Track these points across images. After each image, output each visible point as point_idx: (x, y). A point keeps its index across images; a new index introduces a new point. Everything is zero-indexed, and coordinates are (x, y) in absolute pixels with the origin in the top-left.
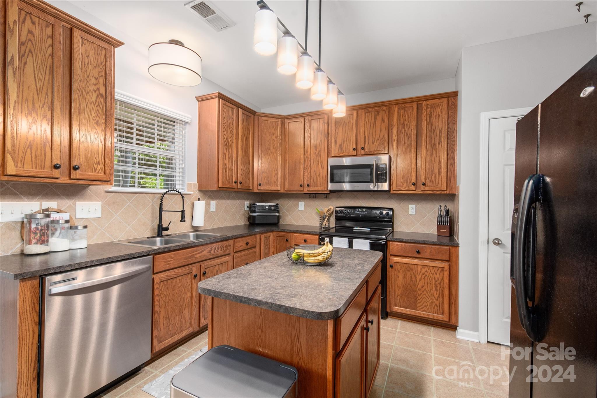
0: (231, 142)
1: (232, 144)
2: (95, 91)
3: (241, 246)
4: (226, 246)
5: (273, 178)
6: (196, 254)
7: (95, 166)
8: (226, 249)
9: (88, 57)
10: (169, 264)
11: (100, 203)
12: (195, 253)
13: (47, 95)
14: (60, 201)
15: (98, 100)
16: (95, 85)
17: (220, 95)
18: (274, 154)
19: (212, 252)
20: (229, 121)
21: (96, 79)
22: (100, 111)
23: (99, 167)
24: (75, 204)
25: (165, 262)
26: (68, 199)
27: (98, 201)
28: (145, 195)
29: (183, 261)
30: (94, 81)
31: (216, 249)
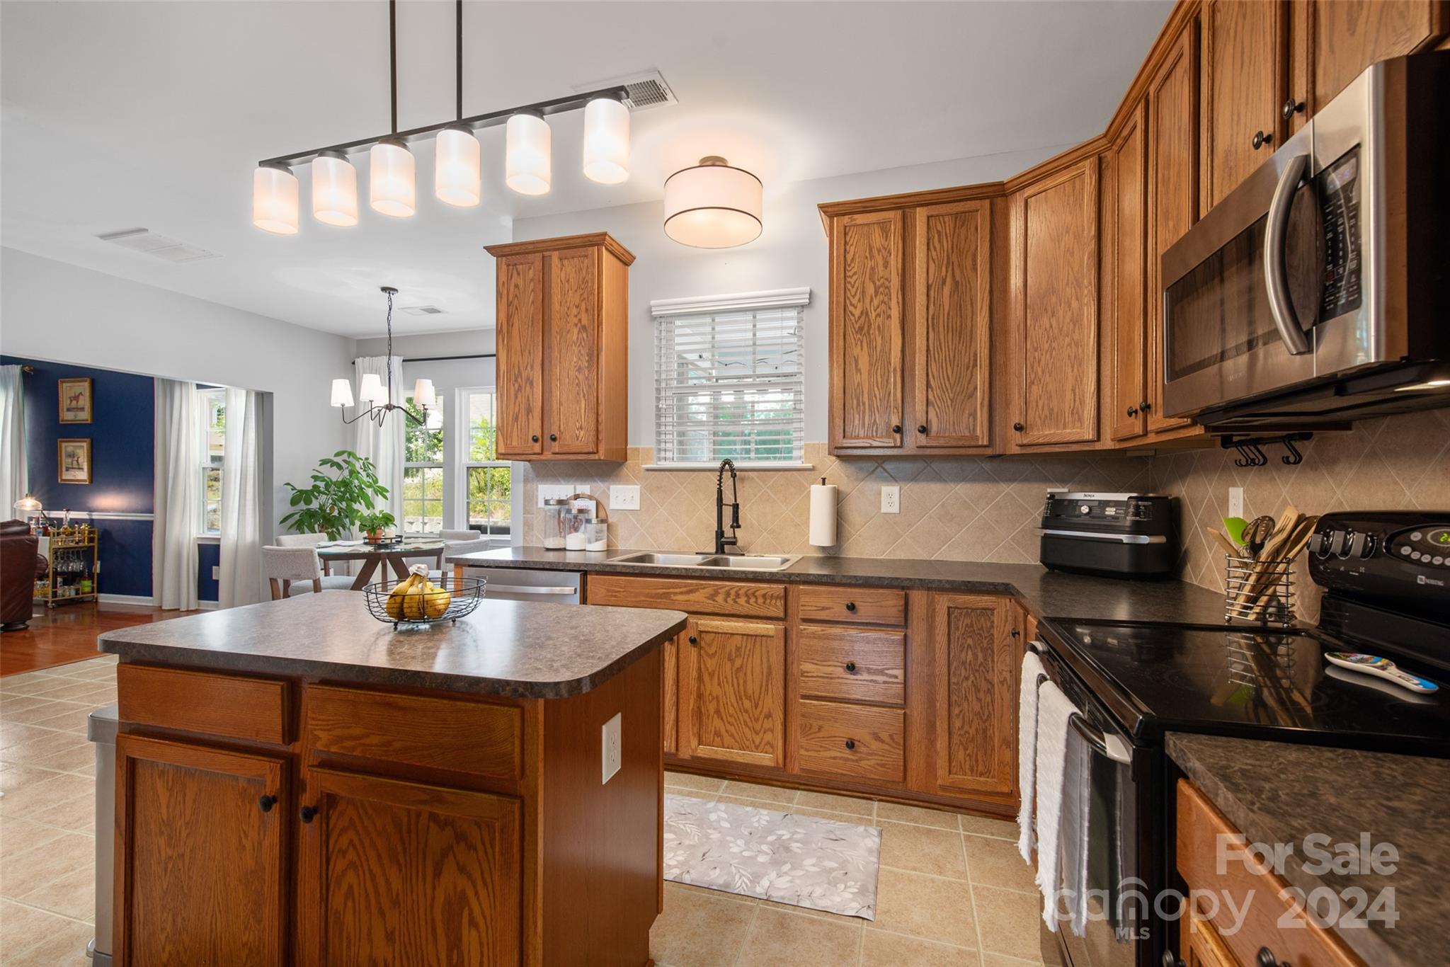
0: (879, 320)
1: (887, 322)
2: (576, 325)
3: (828, 608)
4: (764, 596)
5: (1069, 395)
6: (675, 594)
7: (577, 432)
8: (764, 603)
9: (568, 281)
10: (615, 596)
11: (638, 487)
12: (671, 590)
13: (530, 352)
14: (594, 485)
15: (580, 336)
16: (576, 316)
17: (830, 209)
18: (1070, 306)
19: (720, 598)
20: (870, 264)
21: (577, 307)
22: (582, 351)
23: (582, 433)
24: (609, 489)
25: (608, 590)
26: (601, 481)
27: (636, 484)
28: (708, 473)
29: (643, 599)
30: (575, 311)
31: (732, 596)
